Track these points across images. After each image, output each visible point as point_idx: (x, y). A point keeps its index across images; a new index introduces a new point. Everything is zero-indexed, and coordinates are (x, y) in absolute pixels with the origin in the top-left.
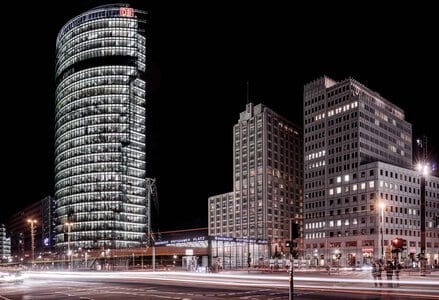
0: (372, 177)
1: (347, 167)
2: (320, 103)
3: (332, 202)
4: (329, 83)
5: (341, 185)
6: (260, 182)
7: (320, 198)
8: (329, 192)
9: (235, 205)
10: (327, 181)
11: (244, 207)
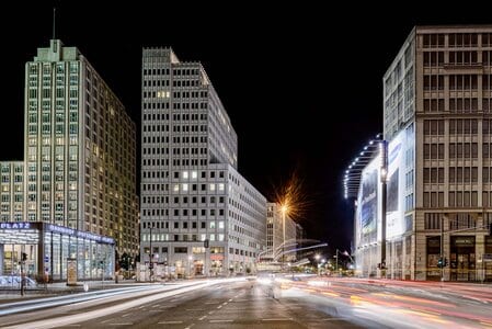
0: (222, 179)
1: (195, 162)
2: (165, 77)
3: (176, 200)
4: (174, 59)
5: (188, 181)
6: (74, 157)
7: (163, 193)
8: (173, 187)
9: (26, 183)
10: (172, 174)
11: (44, 188)
